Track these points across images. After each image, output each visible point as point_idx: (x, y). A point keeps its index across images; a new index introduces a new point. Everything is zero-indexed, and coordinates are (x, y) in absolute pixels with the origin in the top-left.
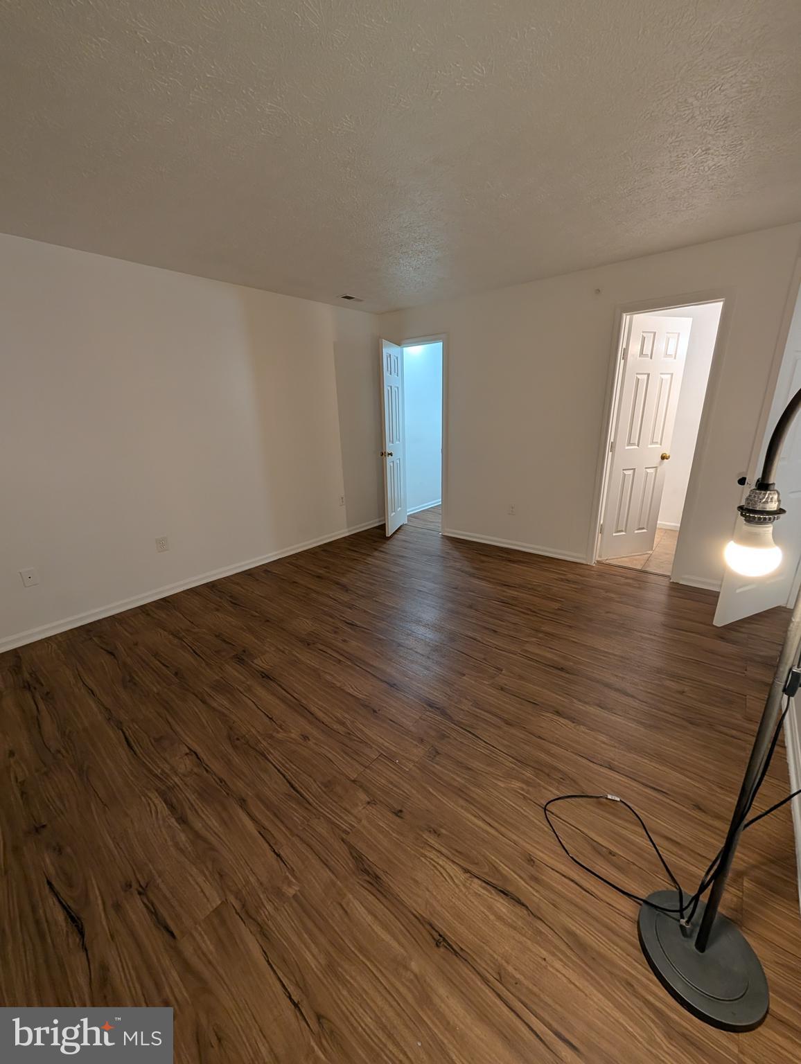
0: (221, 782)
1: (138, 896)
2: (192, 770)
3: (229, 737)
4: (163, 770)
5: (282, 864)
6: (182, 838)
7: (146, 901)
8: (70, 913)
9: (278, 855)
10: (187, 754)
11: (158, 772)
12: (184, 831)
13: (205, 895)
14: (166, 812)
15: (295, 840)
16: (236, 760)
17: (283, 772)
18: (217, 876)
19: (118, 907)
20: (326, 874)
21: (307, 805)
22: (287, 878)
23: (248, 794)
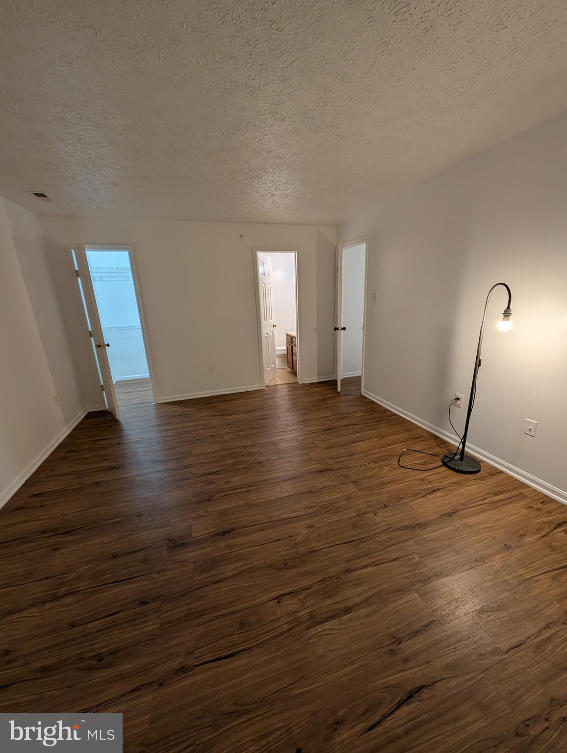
0: (324, 581)
1: (402, 644)
2: (300, 600)
3: (279, 569)
4: (286, 623)
5: (401, 559)
6: (363, 611)
7: (406, 639)
8: (404, 700)
9: (394, 560)
10: (278, 602)
11: (286, 627)
12: (358, 610)
13: (409, 601)
14: (335, 621)
15: (386, 550)
16: (308, 568)
17: (334, 544)
18: (399, 593)
19: (406, 660)
20: (411, 542)
21: (365, 539)
22: (409, 559)
23: (343, 567)
